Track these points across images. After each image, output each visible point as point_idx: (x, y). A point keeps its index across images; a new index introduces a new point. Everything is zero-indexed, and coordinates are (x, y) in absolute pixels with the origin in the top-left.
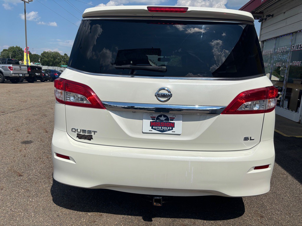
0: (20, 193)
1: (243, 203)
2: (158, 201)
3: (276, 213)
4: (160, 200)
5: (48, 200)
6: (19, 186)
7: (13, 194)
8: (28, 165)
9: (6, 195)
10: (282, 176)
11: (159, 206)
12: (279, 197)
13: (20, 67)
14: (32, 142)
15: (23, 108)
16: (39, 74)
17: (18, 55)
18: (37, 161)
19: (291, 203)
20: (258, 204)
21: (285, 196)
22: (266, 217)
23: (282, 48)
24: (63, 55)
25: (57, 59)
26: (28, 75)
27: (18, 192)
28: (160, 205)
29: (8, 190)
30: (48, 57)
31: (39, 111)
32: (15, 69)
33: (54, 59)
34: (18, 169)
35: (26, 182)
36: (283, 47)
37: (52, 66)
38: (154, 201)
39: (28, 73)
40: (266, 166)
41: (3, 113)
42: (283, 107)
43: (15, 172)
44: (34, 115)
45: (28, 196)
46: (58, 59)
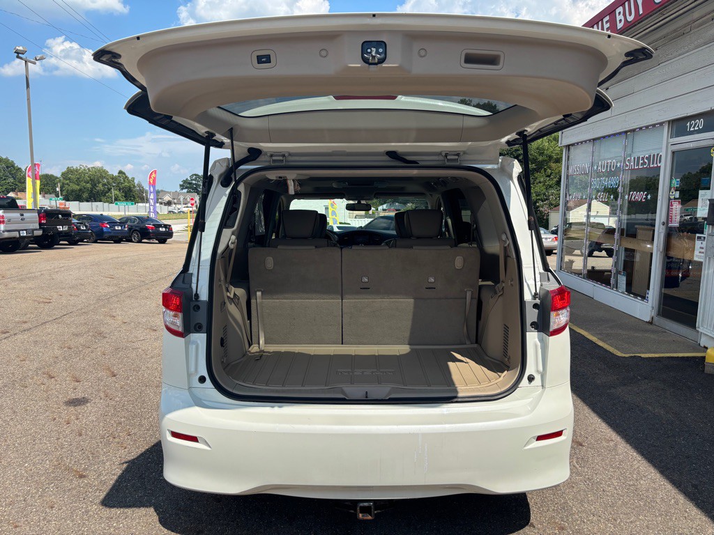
0: (91, 513)
1: (528, 505)
2: (366, 510)
3: (589, 520)
4: (369, 508)
5: (150, 524)
6: (84, 499)
7: (77, 516)
8: (93, 454)
9: (63, 518)
10: (605, 444)
11: (367, 520)
12: (597, 488)
13: (22, 215)
14: (87, 402)
15: (47, 318)
16: (66, 228)
17: (5, 179)
18: (108, 443)
19: (620, 499)
20: (556, 504)
21: (609, 486)
22: (570, 528)
23: (608, 163)
24: (116, 174)
25: (100, 185)
26: (40, 233)
27: (87, 512)
28: (370, 517)
29: (64, 508)
30: (78, 181)
31: (85, 324)
32: (9, 221)
33: (94, 185)
34: (73, 463)
35: (97, 489)
36: (609, 161)
37: (88, 201)
38: (359, 511)
39: (40, 228)
40: (559, 434)
41: (5, 333)
42: (617, 288)
43: (69, 469)
44: (77, 335)
45: (107, 518)
46: (104, 185)
